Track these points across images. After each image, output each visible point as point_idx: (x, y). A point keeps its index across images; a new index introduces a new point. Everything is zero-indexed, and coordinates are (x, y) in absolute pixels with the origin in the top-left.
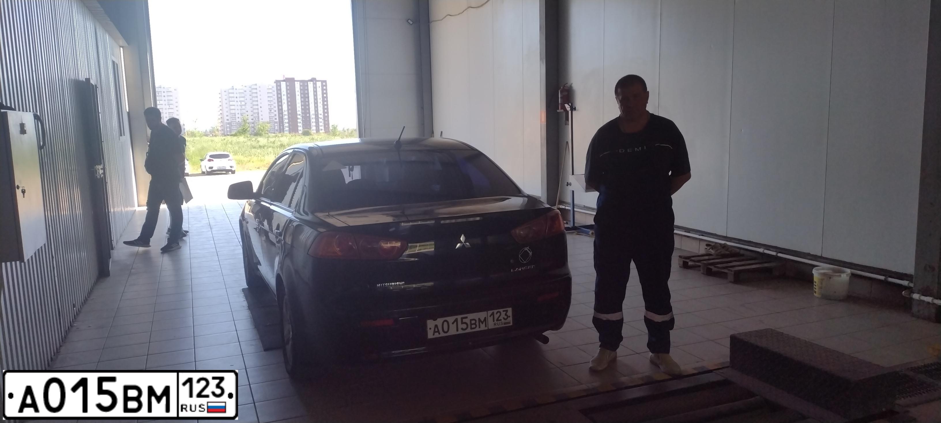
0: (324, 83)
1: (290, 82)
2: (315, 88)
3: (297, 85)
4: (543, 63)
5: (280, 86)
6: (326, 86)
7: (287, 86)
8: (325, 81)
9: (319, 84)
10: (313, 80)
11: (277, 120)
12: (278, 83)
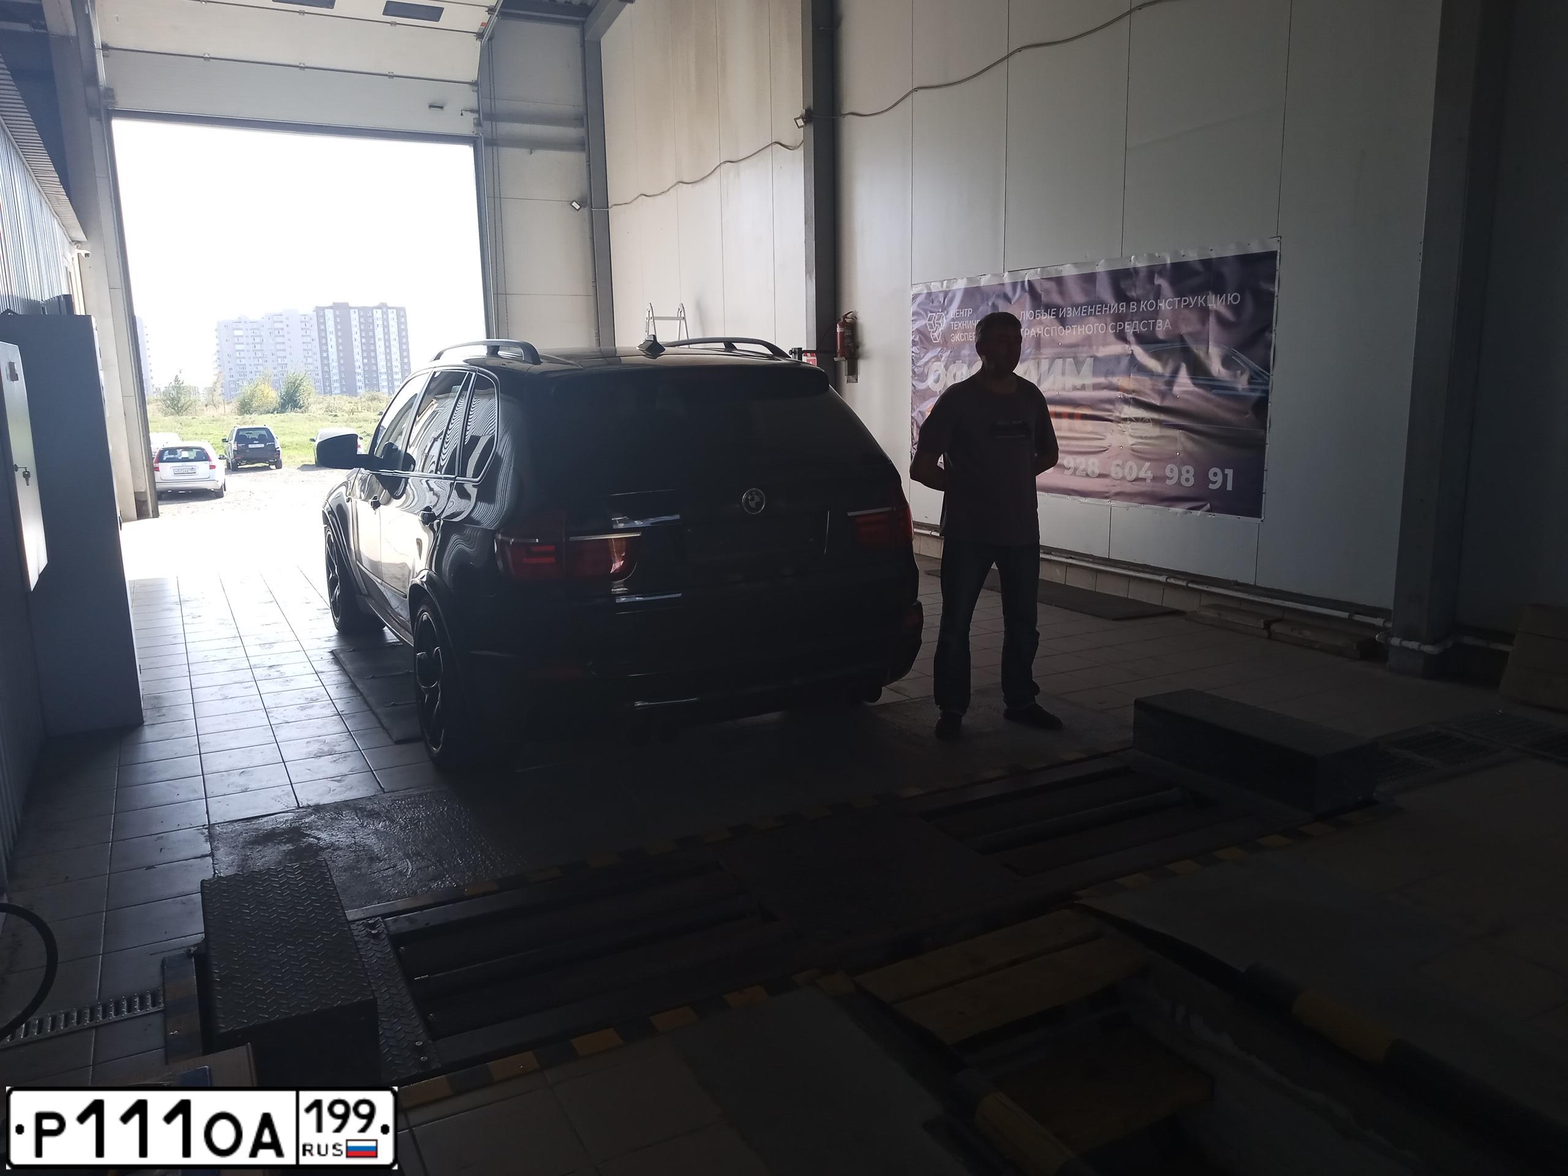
0: (401, 313)
1: (341, 309)
2: (386, 320)
3: (354, 316)
4: (811, 278)
5: (324, 316)
6: (405, 316)
7: (335, 317)
8: (403, 309)
9: (392, 315)
10: (383, 307)
11: (320, 377)
12: (320, 311)
